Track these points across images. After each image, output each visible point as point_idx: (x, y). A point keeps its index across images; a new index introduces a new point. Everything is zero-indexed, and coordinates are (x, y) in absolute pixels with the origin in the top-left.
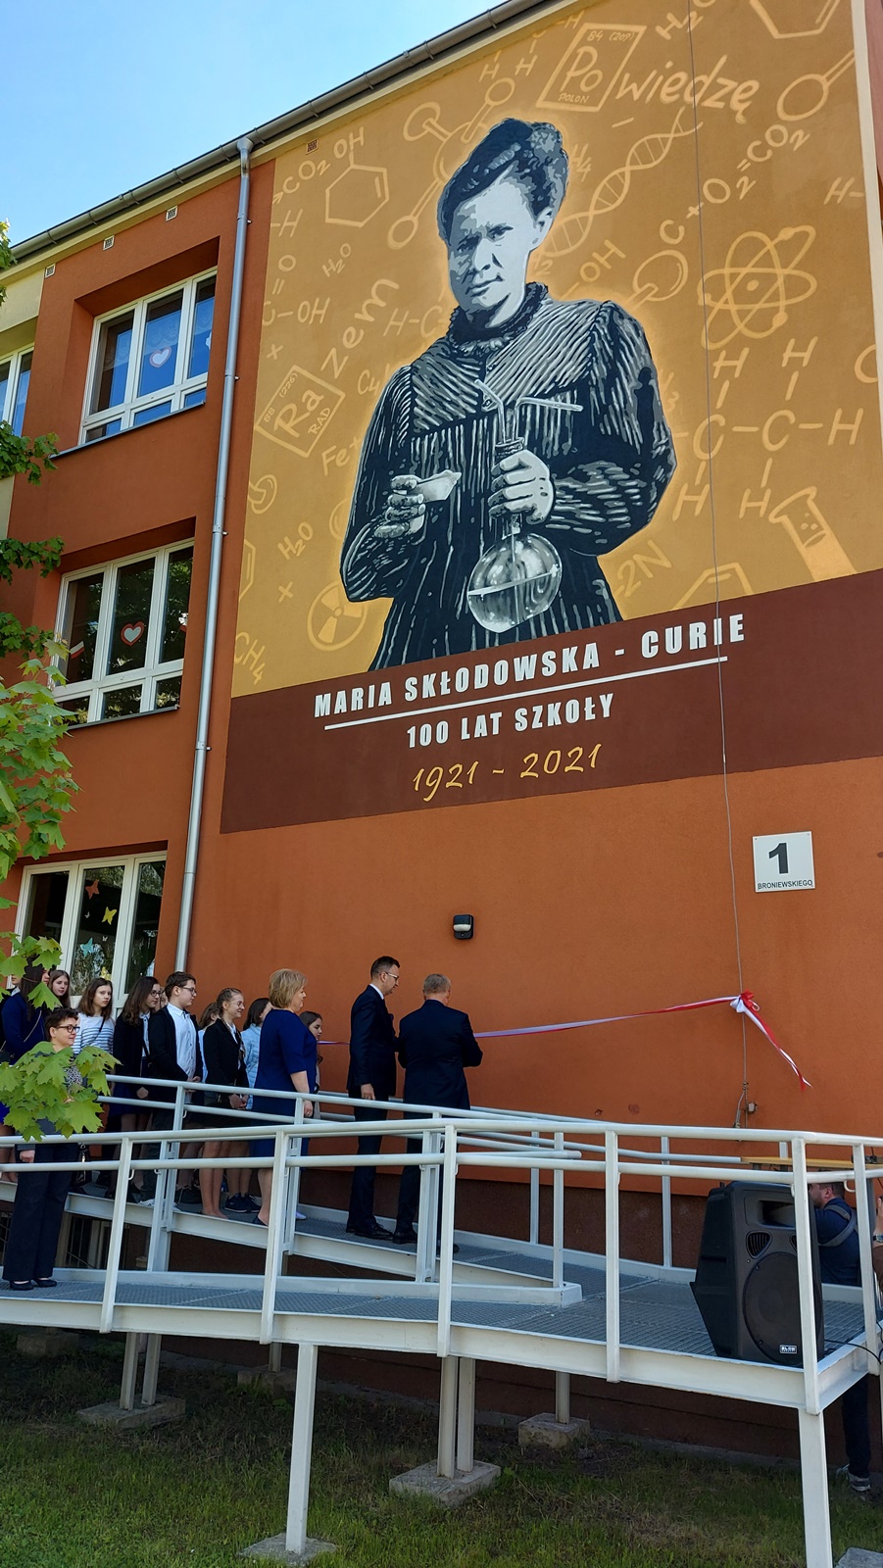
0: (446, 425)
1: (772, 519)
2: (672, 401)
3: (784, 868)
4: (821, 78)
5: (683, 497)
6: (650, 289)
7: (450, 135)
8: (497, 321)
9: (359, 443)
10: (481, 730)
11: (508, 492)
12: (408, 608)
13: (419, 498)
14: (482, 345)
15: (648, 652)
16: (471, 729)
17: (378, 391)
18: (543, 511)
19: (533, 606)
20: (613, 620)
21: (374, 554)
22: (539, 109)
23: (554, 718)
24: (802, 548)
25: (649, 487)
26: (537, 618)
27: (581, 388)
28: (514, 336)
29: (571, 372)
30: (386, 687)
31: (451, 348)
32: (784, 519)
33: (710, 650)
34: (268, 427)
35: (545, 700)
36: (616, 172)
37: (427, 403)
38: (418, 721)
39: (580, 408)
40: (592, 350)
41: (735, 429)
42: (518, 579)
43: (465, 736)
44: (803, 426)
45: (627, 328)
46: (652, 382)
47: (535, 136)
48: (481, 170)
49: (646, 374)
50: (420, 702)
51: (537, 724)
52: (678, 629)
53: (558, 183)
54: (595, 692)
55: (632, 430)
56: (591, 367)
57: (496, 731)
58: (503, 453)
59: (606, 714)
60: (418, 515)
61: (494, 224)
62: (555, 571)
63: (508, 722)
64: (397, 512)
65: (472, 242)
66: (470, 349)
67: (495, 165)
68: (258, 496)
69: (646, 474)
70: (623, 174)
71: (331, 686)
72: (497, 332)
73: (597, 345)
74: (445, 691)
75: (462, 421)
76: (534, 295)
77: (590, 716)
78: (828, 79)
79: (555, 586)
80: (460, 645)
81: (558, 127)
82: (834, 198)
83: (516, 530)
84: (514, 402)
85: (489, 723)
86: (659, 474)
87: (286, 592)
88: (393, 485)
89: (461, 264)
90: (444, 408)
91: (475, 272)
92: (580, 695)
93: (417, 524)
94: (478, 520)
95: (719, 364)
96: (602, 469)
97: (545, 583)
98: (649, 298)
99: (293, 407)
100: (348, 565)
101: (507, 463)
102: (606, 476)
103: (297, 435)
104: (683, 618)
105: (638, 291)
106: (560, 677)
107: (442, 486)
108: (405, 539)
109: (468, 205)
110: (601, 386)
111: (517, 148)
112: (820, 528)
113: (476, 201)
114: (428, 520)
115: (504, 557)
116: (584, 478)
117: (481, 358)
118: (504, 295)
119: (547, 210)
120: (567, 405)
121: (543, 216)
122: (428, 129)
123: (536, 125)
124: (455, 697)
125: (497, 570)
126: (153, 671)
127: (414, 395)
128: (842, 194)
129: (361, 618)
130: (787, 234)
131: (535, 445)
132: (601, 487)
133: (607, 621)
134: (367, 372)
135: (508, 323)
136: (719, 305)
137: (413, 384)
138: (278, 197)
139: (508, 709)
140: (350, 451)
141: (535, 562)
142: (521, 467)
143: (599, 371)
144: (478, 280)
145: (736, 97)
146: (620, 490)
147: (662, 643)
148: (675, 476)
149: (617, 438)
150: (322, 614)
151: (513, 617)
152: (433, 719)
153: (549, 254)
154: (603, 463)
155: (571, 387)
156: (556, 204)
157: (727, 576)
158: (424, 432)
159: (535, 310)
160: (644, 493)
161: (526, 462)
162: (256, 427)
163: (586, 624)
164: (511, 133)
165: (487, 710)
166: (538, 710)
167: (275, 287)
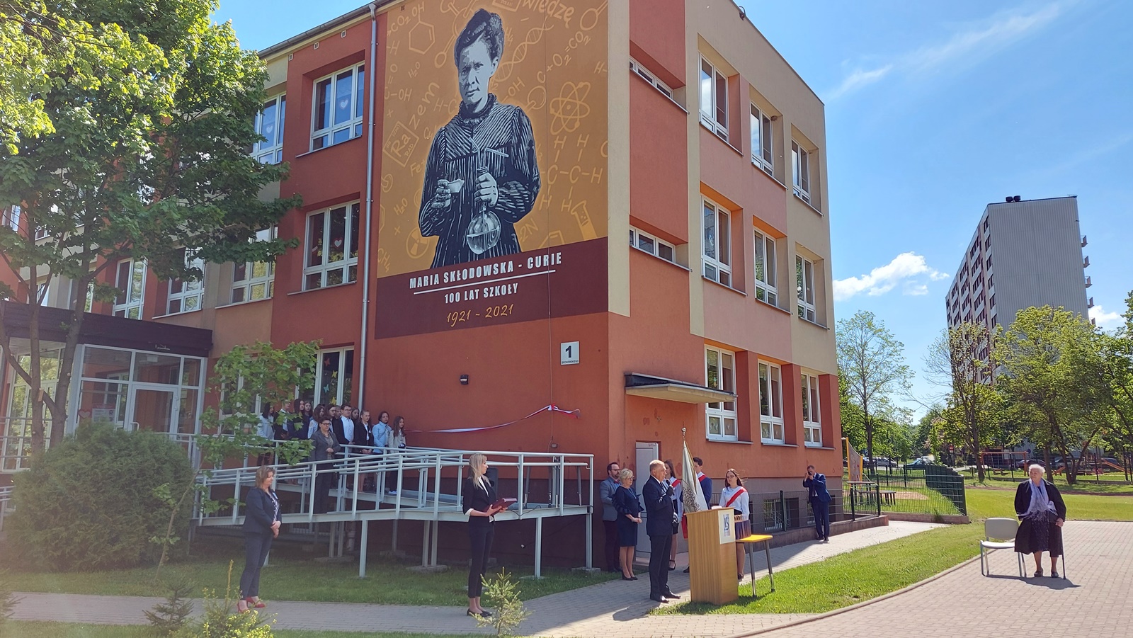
0: (459, 158)
1: (572, 213)
2: (540, 157)
3: (570, 356)
4: (596, 11)
5: (543, 200)
6: (533, 103)
7: (459, 13)
8: (477, 110)
9: (425, 162)
10: (472, 297)
11: (482, 191)
12: (444, 242)
13: (448, 191)
14: (472, 121)
15: (530, 266)
16: (468, 297)
17: (432, 138)
18: (494, 202)
19: (491, 243)
20: (518, 252)
21: (432, 215)
22: (493, 6)
23: (497, 293)
24: (581, 226)
25: (531, 194)
26: (492, 248)
27: (508, 146)
28: (484, 119)
29: (505, 139)
30: (437, 276)
31: (460, 121)
32: (576, 213)
33: (551, 267)
34: (388, 150)
35: (494, 285)
36: (522, 44)
37: (451, 146)
38: (449, 292)
39: (508, 156)
40: (512, 129)
41: (561, 172)
42: (485, 231)
43: (466, 299)
44: (583, 173)
45: (525, 120)
46: (533, 147)
47: (492, 20)
48: (471, 33)
49: (531, 143)
50: (450, 284)
51: (491, 295)
52: (540, 257)
53: (500, 45)
54: (511, 282)
55: (526, 169)
56: (511, 138)
57: (477, 298)
58: (480, 173)
59: (515, 292)
60: (448, 199)
61: (476, 62)
62: (498, 228)
63: (481, 293)
64: (440, 196)
65: (467, 70)
66: (467, 122)
67: (476, 32)
68: (385, 184)
69: (530, 189)
70: (524, 45)
71: (416, 275)
72: (477, 116)
73: (514, 127)
74: (459, 279)
75: (464, 157)
76: (492, 99)
77: (510, 292)
78: (598, 12)
79: (499, 235)
80: (464, 260)
81: (501, 17)
82: (598, 70)
83: (485, 209)
84: (484, 150)
85: (475, 293)
86: (535, 189)
87: (397, 231)
88: (439, 184)
89: (464, 80)
90: (458, 150)
91: (469, 84)
92: (506, 283)
93: (448, 203)
94: (470, 203)
95: (556, 142)
96: (515, 185)
97: (495, 233)
98: (533, 107)
99: (398, 141)
100: (421, 220)
101: (481, 178)
102: (517, 188)
103: (400, 156)
104: (541, 252)
105: (529, 103)
106: (500, 275)
107: (457, 186)
108: (443, 209)
109: (466, 50)
110: (515, 146)
111: (485, 25)
112: (587, 219)
113: (469, 49)
114: (452, 201)
115: (480, 221)
116: (509, 188)
117: (472, 126)
118: (479, 97)
119: (496, 58)
120: (501, 153)
121: (495, 61)
122: (450, 8)
123: (492, 14)
124: (462, 282)
125: (478, 226)
126: (346, 262)
127: (446, 142)
128: (600, 69)
129: (426, 245)
130: (581, 85)
131: (491, 171)
132: (515, 193)
133: (516, 252)
134: (427, 128)
135: (481, 111)
136: (557, 115)
137: (445, 136)
138: (389, 32)
139: (481, 287)
140: (422, 166)
141: (491, 224)
142: (486, 180)
143: (515, 140)
144: (470, 89)
145: (566, 14)
146: (522, 195)
147: (534, 263)
148: (540, 190)
149: (520, 171)
150: (412, 241)
151: (483, 248)
152: (454, 291)
153: (497, 80)
154: (516, 182)
155: (504, 146)
156: (500, 55)
157: (556, 236)
158: (450, 160)
159: (491, 107)
160: (530, 196)
161: (488, 179)
162: (383, 150)
163: (509, 253)
164: (482, 17)
165: (473, 288)
166: (492, 288)
167: (389, 81)
